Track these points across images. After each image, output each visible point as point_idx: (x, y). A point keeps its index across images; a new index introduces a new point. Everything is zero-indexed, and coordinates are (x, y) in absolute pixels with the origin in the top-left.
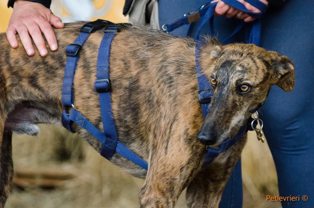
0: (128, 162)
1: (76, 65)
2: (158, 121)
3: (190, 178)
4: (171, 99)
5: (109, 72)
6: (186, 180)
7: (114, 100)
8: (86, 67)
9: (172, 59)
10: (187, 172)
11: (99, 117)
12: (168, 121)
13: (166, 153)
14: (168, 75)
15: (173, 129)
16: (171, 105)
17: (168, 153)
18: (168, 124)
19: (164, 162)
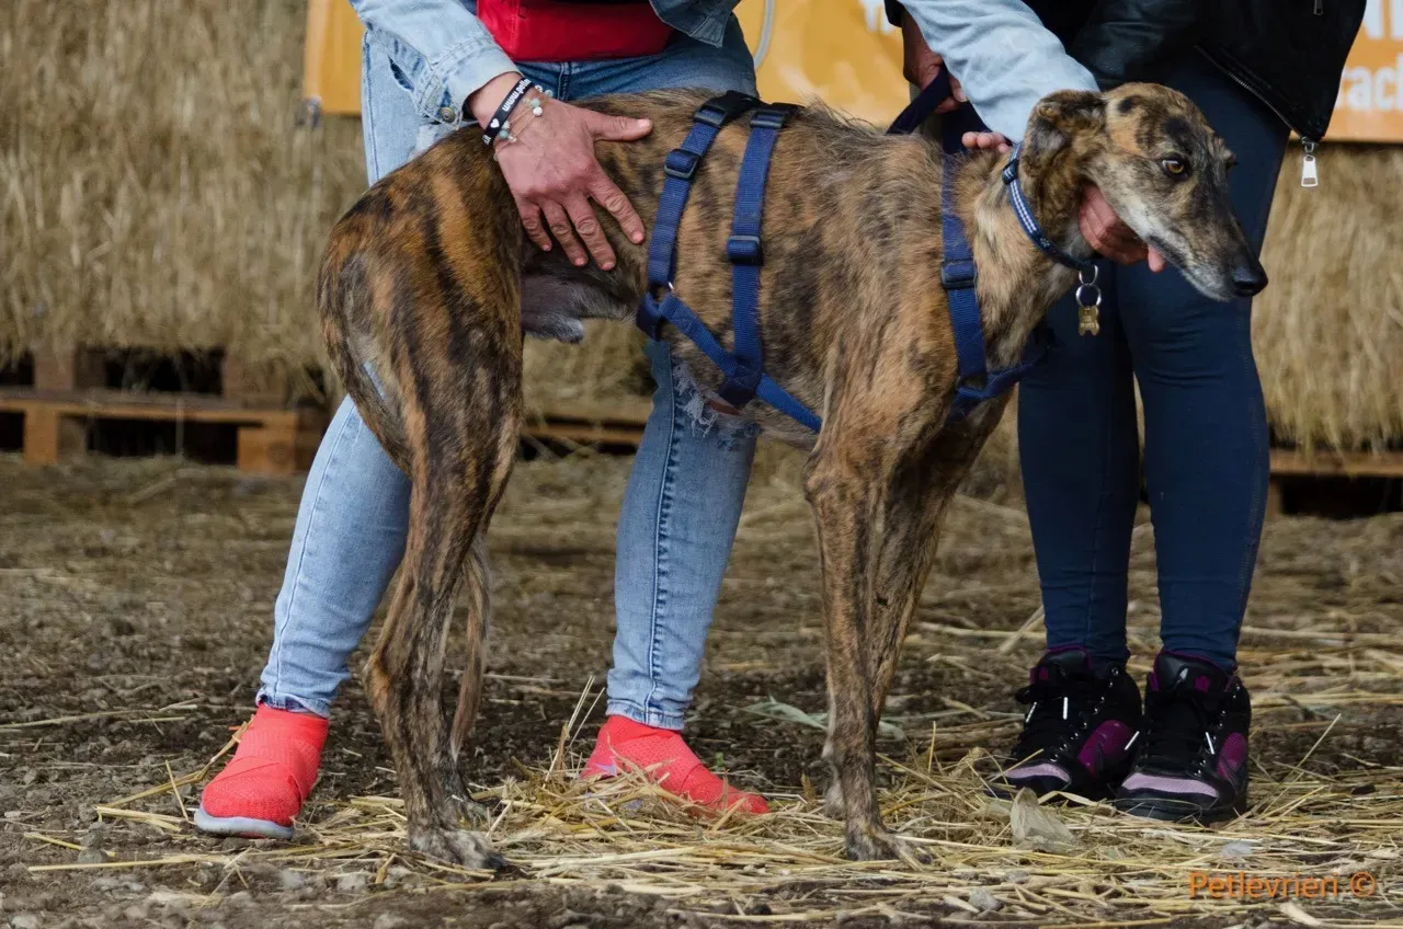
0: (782, 417)
1: (687, 198)
2: (854, 317)
3: (919, 443)
4: (884, 272)
5: (762, 223)
6: (908, 446)
7: (764, 283)
8: (710, 205)
9: (894, 184)
10: (913, 428)
11: (726, 319)
12: (874, 318)
13: (869, 387)
14: (882, 218)
15: (886, 336)
16: (883, 286)
17: (874, 387)
18: (875, 325)
19: (865, 406)
